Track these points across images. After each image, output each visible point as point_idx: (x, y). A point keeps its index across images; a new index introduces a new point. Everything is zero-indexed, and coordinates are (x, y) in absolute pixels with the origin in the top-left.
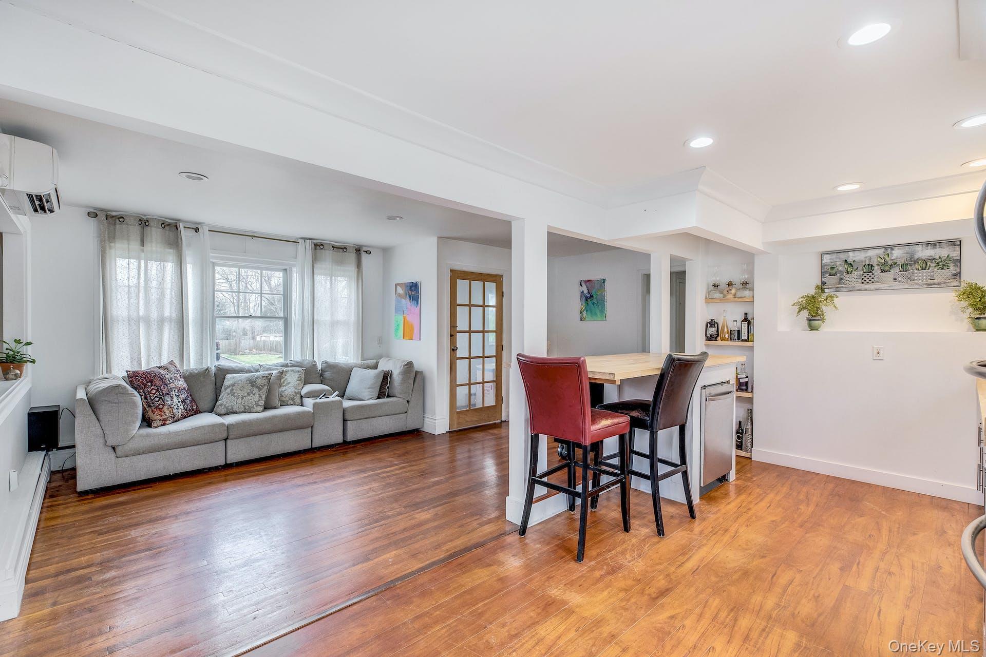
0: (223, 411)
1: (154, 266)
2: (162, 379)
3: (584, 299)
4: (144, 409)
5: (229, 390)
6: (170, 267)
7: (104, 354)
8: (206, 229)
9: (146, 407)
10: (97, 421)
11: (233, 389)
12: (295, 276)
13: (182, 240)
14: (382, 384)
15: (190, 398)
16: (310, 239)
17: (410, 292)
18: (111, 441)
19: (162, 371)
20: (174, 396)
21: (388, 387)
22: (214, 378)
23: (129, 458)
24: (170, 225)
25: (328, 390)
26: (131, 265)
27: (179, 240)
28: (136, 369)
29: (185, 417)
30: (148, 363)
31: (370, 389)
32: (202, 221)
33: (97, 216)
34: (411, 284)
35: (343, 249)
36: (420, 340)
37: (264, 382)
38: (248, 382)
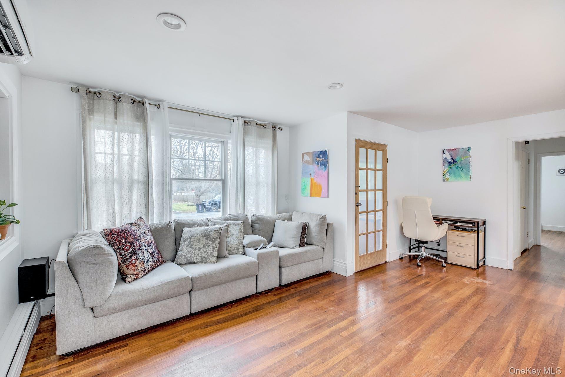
0: (183, 261)
1: (125, 137)
2: (134, 236)
3: (447, 164)
4: (119, 264)
5: (187, 242)
6: (138, 138)
7: (85, 211)
8: (166, 105)
9: (120, 262)
10: (76, 283)
11: (190, 242)
12: (230, 147)
13: (147, 114)
14: (301, 234)
15: (156, 251)
16: (242, 117)
17: (318, 159)
18: (90, 303)
19: (134, 228)
20: (145, 251)
21: (306, 237)
22: (173, 232)
23: (106, 317)
24: (138, 102)
25: (264, 240)
26: (107, 135)
27: (145, 114)
28: (112, 227)
29: (153, 269)
30: (121, 219)
31: (293, 239)
32: (163, 99)
33: (79, 90)
34: (319, 152)
35: (263, 126)
36: (328, 197)
37: (216, 235)
38: (203, 235)
